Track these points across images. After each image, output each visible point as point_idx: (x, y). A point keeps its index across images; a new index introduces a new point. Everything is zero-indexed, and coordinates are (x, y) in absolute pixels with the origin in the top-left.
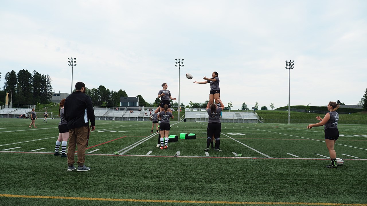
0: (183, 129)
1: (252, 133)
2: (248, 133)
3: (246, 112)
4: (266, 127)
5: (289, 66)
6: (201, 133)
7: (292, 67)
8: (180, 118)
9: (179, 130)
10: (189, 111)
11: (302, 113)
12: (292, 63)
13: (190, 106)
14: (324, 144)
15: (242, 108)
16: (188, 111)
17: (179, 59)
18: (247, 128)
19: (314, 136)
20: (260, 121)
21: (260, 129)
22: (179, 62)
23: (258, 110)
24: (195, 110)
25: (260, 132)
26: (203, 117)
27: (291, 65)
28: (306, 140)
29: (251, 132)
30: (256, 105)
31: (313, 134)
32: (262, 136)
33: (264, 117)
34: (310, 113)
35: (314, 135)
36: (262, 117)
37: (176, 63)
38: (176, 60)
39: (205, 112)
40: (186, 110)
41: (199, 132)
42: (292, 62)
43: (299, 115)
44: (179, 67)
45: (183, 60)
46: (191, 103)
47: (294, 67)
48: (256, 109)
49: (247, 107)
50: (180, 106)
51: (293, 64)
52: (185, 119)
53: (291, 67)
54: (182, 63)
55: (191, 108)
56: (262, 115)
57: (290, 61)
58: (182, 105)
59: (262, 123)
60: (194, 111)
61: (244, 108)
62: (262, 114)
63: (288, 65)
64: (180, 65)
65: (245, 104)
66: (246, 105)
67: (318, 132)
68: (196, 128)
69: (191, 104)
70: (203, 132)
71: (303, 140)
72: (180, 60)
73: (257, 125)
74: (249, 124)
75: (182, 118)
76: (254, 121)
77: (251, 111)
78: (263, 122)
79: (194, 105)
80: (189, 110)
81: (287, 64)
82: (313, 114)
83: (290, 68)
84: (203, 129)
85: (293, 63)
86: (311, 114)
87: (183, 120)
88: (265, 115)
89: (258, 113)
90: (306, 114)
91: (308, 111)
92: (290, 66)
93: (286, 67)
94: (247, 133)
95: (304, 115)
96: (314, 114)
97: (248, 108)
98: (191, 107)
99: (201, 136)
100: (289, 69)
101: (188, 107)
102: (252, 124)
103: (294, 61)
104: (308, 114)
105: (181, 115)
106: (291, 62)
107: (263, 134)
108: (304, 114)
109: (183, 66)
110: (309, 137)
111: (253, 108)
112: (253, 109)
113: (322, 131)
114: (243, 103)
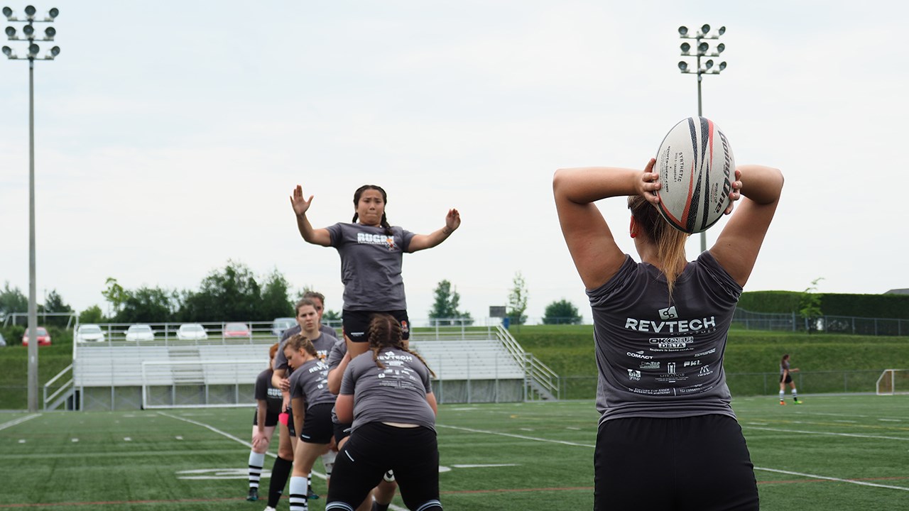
0: (61, 451)
1: (490, 459)
2: (468, 459)
3: (452, 335)
4: (572, 424)
5: (699, 56)
6: (174, 475)
7: (717, 61)
8: (40, 390)
9: (33, 462)
10: (101, 345)
11: (778, 335)
12: (714, 38)
13: (109, 310)
14: (896, 502)
15: (433, 316)
16: (92, 343)
17: (30, 10)
18: (457, 433)
19: (845, 461)
20: (541, 390)
21: (539, 433)
22: (29, 30)
23: (529, 323)
24: (140, 332)
25: (541, 451)
26: (191, 378)
27: (709, 52)
28: (800, 483)
29: (481, 454)
30: (518, 292)
31: (840, 449)
32: (552, 475)
33: (562, 366)
34: (823, 332)
35: (843, 456)
36: (553, 363)
37: (10, 31)
38: (7, 11)
39: (201, 342)
40: (83, 333)
41: (161, 467)
42: (714, 31)
43: (761, 348)
44: (31, 59)
45: (54, 12)
46: (116, 294)
47: (723, 65)
48: (513, 320)
49: (461, 309)
50: (41, 309)
51: (721, 47)
52: (72, 392)
53: (710, 63)
54: (50, 32)
55: (110, 321)
56: (551, 352)
57: (706, 28)
58: (56, 304)
59: (552, 400)
60: (133, 344)
61: (446, 316)
62: (547, 345)
63: (694, 50)
64: (34, 49)
65: (452, 289)
66: (456, 298)
67: (866, 440)
68: (145, 446)
69: (111, 298)
70: (186, 465)
71: (784, 483)
72: (37, 16)
73: (518, 411)
74: (474, 408)
75: (51, 390)
76: (501, 392)
77: (483, 332)
78: (554, 393)
79: (131, 301)
80: (100, 336)
81: (685, 47)
82: (837, 340)
83: (703, 67)
84: (190, 448)
85: (717, 43)
86: (829, 340)
87: (64, 398)
88: (567, 351)
89: (529, 340)
90: (801, 340)
91: (812, 322)
92: (704, 60)
93: (683, 65)
94: (459, 459)
95: (787, 346)
96: (844, 340)
97: (467, 315)
98: (114, 315)
99: (177, 491)
100: (700, 73)
101: (92, 317)
102: (492, 410)
103: (723, 30)
104: (811, 340)
105: (46, 370)
106: (709, 35)
107: (552, 460)
108: (790, 340)
109: (56, 50)
110: (817, 464)
111: (495, 311)
112: (497, 322)
113: (887, 430)
114: (437, 287)
